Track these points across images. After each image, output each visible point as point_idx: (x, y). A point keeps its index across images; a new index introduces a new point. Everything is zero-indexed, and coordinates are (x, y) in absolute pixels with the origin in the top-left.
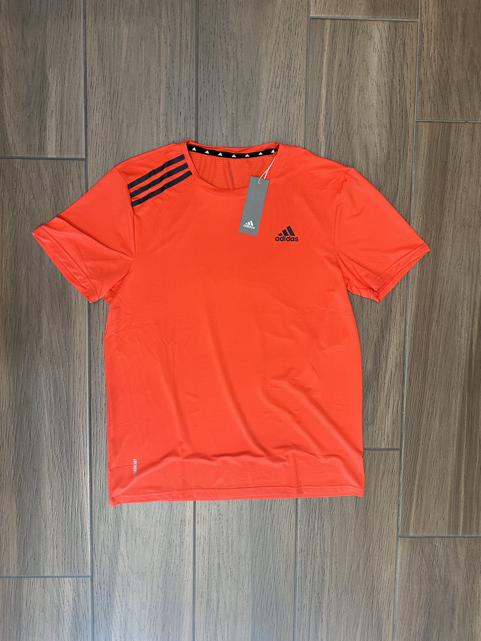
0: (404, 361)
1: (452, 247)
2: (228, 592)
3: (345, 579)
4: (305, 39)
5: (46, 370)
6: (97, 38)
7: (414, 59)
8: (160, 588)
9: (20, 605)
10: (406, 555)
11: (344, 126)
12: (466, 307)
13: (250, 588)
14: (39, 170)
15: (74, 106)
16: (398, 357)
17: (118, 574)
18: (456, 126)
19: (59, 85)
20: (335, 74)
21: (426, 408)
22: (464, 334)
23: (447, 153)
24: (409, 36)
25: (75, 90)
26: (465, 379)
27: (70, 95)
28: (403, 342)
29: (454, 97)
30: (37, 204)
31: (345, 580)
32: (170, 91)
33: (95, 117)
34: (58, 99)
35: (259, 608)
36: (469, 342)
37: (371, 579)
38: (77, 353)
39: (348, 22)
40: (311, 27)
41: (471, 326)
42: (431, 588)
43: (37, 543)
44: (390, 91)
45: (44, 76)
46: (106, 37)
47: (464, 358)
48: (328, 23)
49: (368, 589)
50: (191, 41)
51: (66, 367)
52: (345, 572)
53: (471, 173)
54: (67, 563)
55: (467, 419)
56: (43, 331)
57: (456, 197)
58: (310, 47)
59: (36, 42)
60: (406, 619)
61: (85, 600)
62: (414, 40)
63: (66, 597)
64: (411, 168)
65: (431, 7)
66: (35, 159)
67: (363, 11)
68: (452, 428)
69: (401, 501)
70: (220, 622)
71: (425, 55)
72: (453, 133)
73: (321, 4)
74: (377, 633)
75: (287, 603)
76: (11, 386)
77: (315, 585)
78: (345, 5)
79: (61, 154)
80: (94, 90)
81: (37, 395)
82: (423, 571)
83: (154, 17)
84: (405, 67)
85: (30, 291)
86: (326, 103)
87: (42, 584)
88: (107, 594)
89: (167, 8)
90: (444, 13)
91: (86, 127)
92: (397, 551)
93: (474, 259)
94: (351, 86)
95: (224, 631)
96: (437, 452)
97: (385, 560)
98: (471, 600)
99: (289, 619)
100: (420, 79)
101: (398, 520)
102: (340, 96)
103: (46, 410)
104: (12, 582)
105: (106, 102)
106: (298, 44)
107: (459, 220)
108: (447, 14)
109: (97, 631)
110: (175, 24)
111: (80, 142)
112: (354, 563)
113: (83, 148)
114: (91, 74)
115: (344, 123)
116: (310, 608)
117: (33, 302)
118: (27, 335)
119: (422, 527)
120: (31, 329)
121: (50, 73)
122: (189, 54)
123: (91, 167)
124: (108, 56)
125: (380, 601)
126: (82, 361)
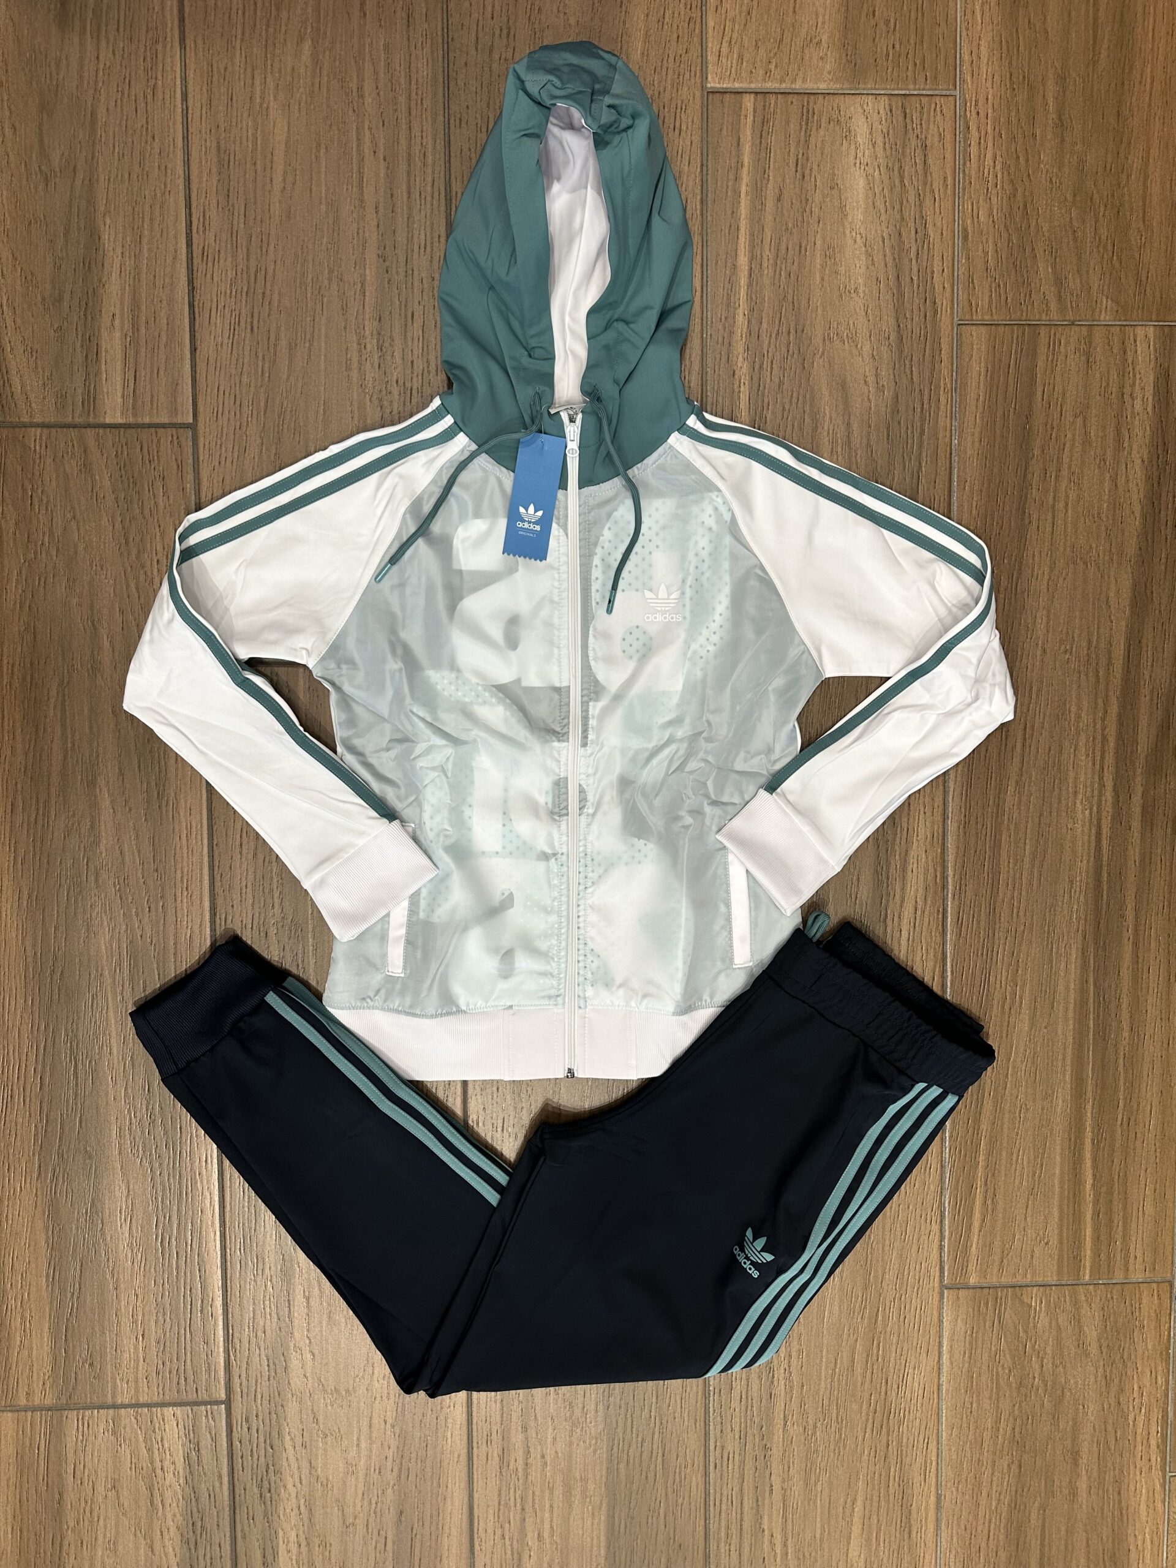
0: (944, 878)
1: (1049, 611)
2: (550, 1430)
3: (822, 1390)
4: (696, 139)
5: (111, 919)
6: (214, 145)
7: (950, 181)
8: (388, 1426)
9: (60, 1475)
10: (963, 1330)
11: (791, 339)
12: (1084, 750)
13: (600, 1419)
14: (85, 451)
15: (164, 302)
16: (931, 870)
17: (290, 1395)
18: (1050, 331)
19: (127, 254)
20: (768, 219)
21: (998, 986)
22: (1080, 812)
23: (1031, 395)
24: (936, 129)
25: (165, 267)
26: (1086, 916)
27: (155, 277)
28: (941, 833)
29: (1044, 269)
30: (82, 531)
31: (821, 1393)
32: (387, 263)
33: (213, 328)
34: (127, 288)
35: (622, 1466)
36: (1093, 831)
37: (883, 1388)
38: (182, 877)
39: (795, 99)
40: (710, 113)
41: (1096, 792)
42: (1023, 1404)
43: (97, 1329)
44: (896, 257)
45: (93, 236)
46: (234, 142)
47: (1083, 867)
48: (749, 102)
49: (875, 1413)
50: (434, 148)
51: (157, 911)
52: (820, 1373)
53: (1087, 441)
54: (170, 1372)
55: (1094, 1008)
56: (103, 827)
57: (1054, 498)
58: (710, 156)
59: (73, 156)
60: (967, 1480)
61: (212, 1460)
62: (948, 137)
63: (168, 1453)
64: (948, 431)
65: (985, 61)
66: (74, 426)
67: (829, 73)
68: (1060, 1032)
69: (947, 1205)
70: (533, 1500)
71: (973, 173)
72: (1042, 350)
73: (732, 59)
74: (899, 1516)
75: (688, 1451)
76: (30, 959)
77: (752, 1407)
78: (787, 61)
79: (135, 415)
80: (210, 264)
81: (90, 978)
82: (1003, 1366)
83: (347, 95)
84: (927, 200)
85: (70, 736)
86: (750, 285)
87: (111, 1424)
88: (265, 1442)
89: (376, 73)
90: (1015, 76)
91: (194, 350)
92: (940, 1321)
93: (1098, 638)
94: (806, 246)
95: (542, 1521)
96: (1026, 1085)
97: (914, 1344)
98: (1116, 1432)
99: (694, 1488)
100: (963, 225)
101: (941, 1247)
102: (781, 269)
103: (111, 1014)
104: (41, 1422)
105: (239, 292)
106: (680, 151)
107: (1062, 549)
108: (1021, 78)
109: (242, 1531)
110: (396, 110)
111: (179, 387)
112: (842, 1352)
113: (188, 398)
114: (201, 229)
115: (792, 331)
116: (743, 1462)
117: (77, 760)
118: (65, 838)
119: (997, 1264)
120: (73, 825)
121: (107, 226)
122: (430, 179)
123: (207, 444)
124: (241, 185)
125: (905, 1440)
126: (194, 897)
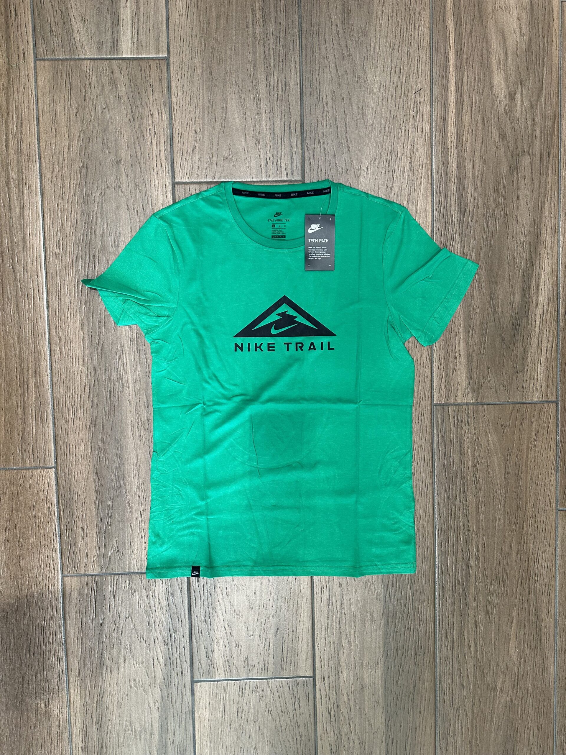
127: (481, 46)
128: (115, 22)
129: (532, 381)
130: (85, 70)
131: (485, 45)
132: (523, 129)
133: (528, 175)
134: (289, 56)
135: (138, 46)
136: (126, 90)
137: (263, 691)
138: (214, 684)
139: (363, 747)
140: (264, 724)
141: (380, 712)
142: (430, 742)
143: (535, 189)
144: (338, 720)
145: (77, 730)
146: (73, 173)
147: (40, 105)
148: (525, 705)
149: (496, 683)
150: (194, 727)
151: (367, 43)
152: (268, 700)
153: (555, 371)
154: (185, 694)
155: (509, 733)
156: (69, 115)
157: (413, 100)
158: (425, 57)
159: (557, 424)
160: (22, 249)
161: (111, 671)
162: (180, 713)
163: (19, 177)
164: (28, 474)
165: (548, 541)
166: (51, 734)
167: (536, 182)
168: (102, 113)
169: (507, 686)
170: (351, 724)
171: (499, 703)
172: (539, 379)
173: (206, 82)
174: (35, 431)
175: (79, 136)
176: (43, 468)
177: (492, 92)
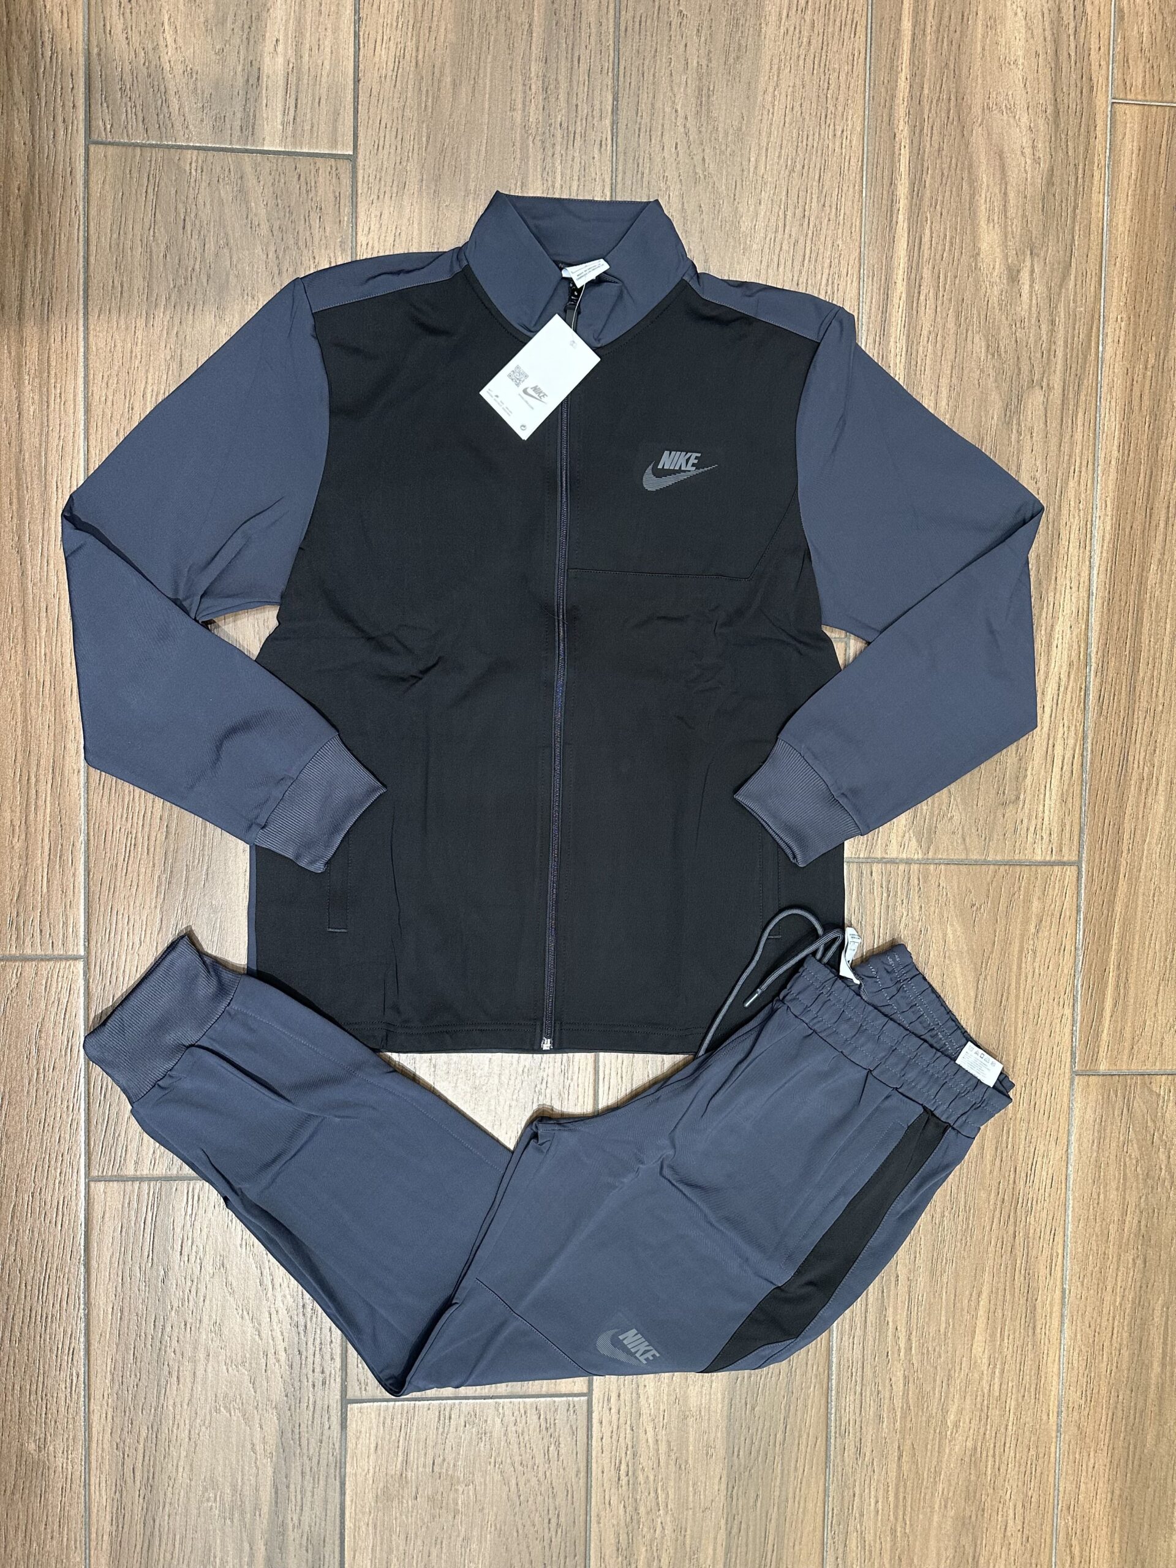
127: (959, 176)
128: (251, 82)
129: (1034, 822)
130: (188, 168)
131: (965, 175)
132: (1032, 340)
133: (1038, 427)
134: (592, 169)
135: (295, 130)
136: (268, 213)
137: (486, 1421)
138: (387, 1407)
139: (681, 1538)
140: (485, 1489)
141: (717, 1468)
142: (814, 1530)
143: (1050, 454)
144: (633, 1485)
145: (102, 1496)
146: (151, 370)
147: (92, 231)
148: (1000, 1458)
149: (945, 1411)
150: (343, 1493)
151: (742, 155)
152: (496, 1440)
153: (1077, 805)
154: (327, 1426)
155: (967, 1515)
156: (151, 255)
157: (826, 271)
158: (851, 190)
159: (1078, 906)
160: (40, 517)
161: (178, 1378)
162: (315, 1469)
163: (41, 373)
164: (29, 968)
165: (1054, 1134)
166: (46, 1506)
167: (1054, 442)
168: (217, 255)
169: (968, 1420)
170: (659, 1491)
171: (950, 1454)
172: (1046, 819)
173: (427, 209)
174: (48, 882)
175: (168, 299)
176: (60, 958)
177: (976, 265)
